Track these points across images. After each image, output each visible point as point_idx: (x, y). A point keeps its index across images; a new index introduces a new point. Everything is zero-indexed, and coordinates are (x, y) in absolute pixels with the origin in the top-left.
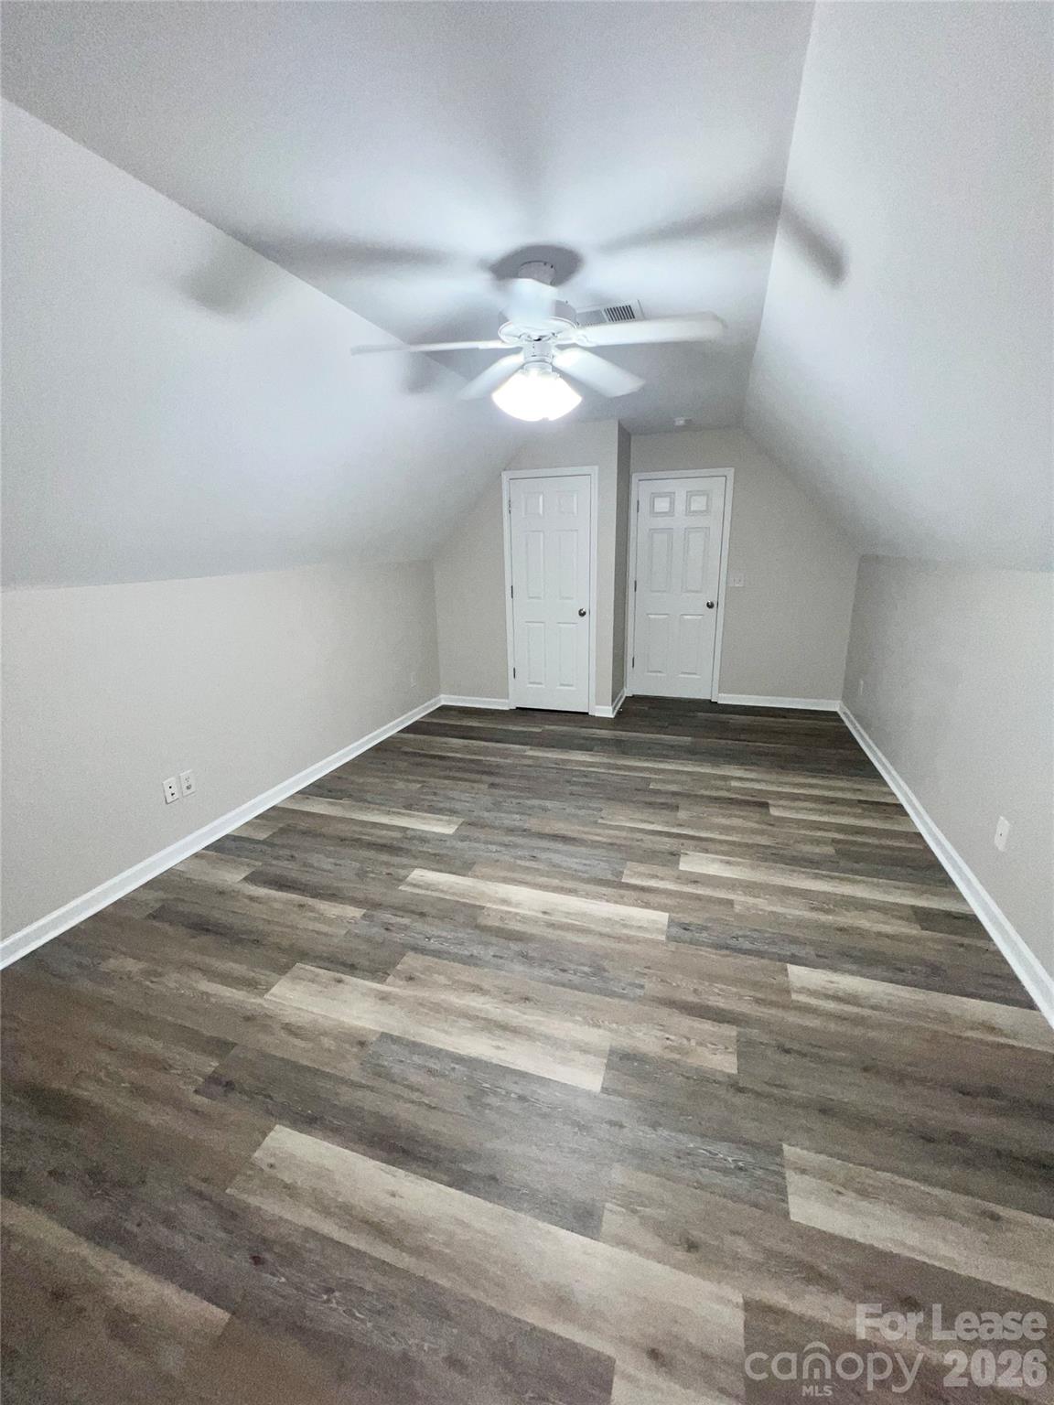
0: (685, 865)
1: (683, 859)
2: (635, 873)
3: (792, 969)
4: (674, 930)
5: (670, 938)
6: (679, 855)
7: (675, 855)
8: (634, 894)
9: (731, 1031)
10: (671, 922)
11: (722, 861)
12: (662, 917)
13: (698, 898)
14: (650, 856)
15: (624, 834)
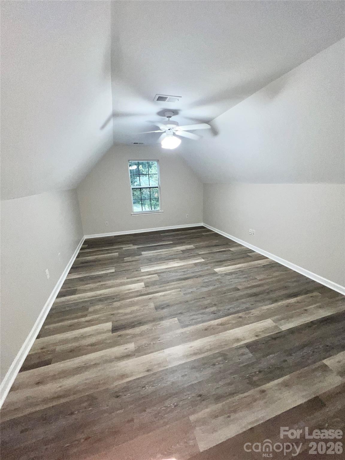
0: (142, 284)
1: (144, 286)
2: (155, 277)
3: (114, 271)
4: (139, 269)
5: (139, 268)
6: (145, 286)
7: (146, 286)
8: (152, 273)
9: (125, 261)
10: (140, 270)
11: (131, 289)
12: (142, 271)
13: (136, 277)
14: (154, 283)
15: (168, 287)
